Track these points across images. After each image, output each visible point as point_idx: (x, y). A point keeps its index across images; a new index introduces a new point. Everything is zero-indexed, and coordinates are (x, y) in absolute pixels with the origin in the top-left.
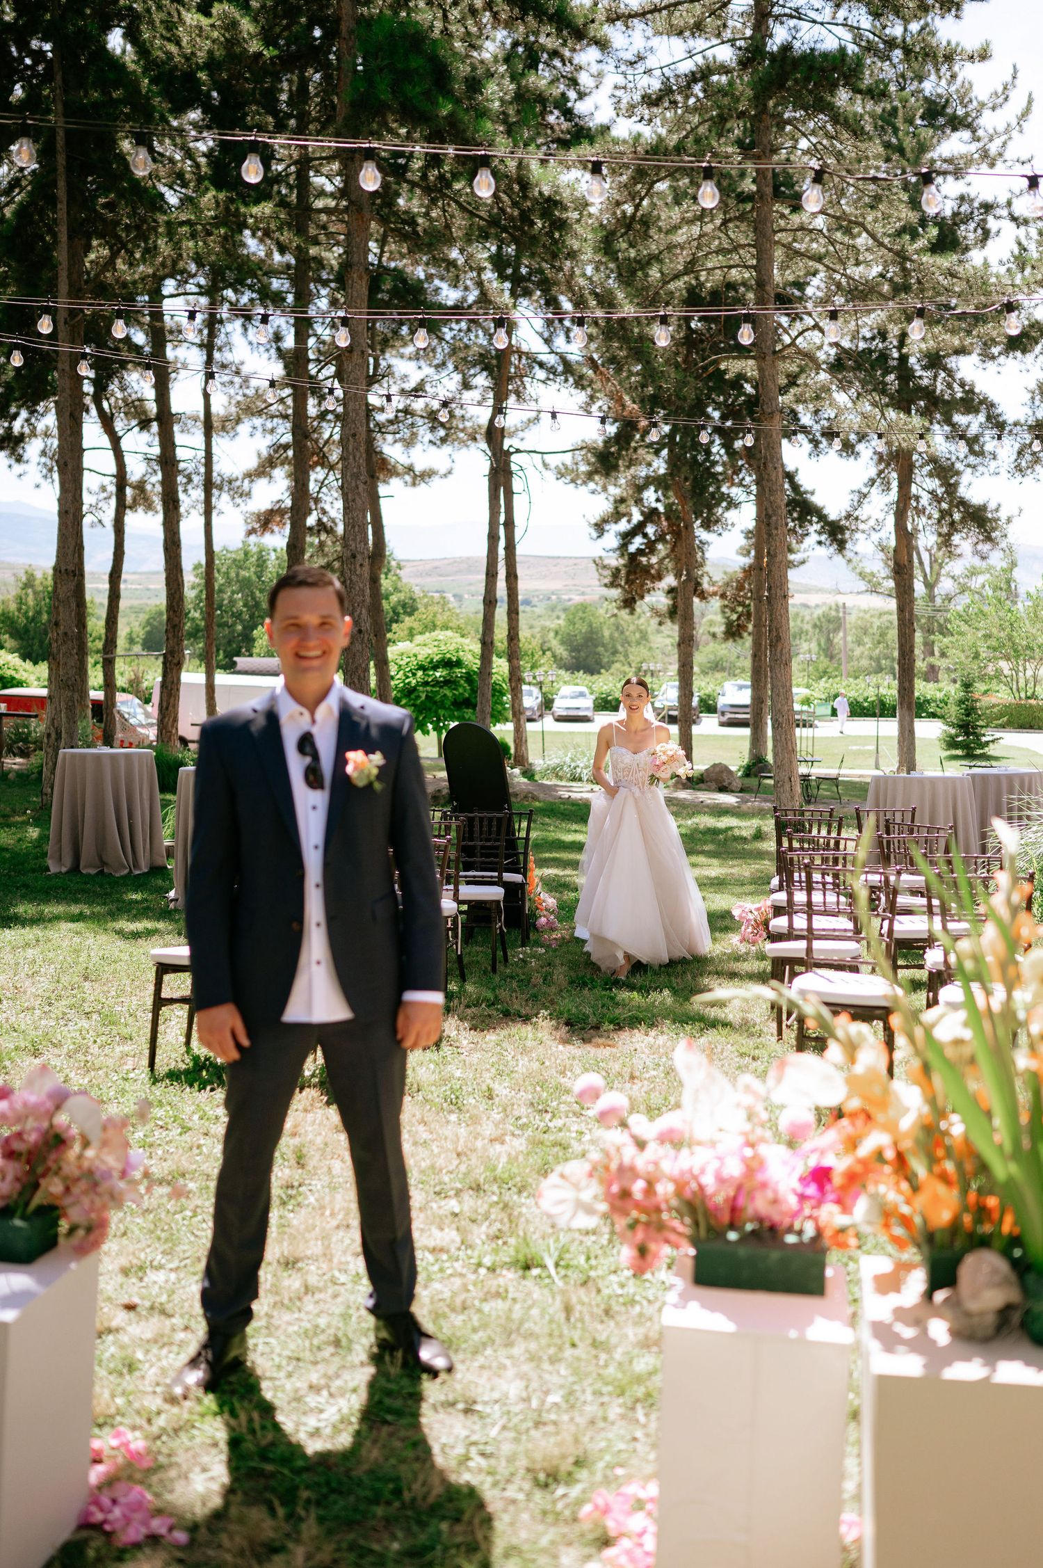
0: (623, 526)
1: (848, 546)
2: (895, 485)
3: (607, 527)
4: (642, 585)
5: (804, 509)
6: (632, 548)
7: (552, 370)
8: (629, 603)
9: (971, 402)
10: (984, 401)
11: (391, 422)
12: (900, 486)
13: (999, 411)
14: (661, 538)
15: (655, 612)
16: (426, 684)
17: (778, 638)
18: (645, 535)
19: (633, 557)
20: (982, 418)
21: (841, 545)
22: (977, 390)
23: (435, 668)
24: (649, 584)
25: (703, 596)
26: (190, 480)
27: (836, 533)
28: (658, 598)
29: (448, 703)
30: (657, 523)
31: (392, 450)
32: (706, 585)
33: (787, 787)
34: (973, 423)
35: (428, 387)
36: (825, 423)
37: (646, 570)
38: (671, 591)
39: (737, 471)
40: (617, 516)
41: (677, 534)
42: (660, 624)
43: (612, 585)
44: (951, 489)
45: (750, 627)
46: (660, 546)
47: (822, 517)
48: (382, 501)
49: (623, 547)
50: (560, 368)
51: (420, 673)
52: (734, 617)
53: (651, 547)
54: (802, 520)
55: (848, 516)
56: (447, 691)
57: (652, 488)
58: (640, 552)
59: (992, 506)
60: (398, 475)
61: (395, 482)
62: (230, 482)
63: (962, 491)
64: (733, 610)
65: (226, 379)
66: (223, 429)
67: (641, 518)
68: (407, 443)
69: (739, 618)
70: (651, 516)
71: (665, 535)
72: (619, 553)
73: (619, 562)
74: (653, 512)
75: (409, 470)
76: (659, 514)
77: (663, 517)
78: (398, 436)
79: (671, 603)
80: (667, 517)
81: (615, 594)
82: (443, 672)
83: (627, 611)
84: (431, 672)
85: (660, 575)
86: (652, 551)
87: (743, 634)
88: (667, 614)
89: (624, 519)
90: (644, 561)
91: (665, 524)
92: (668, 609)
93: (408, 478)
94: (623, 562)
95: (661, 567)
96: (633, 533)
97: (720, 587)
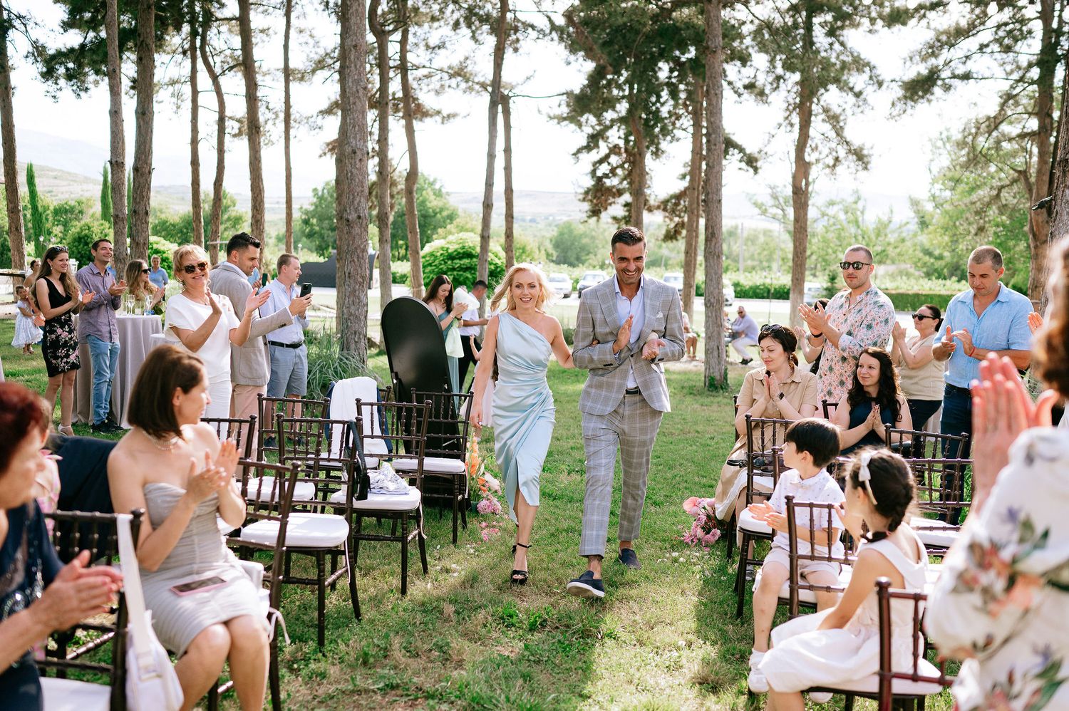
0: (595, 155)
1: (759, 171)
2: (797, 127)
3: (580, 156)
4: (606, 200)
5: (729, 144)
6: (599, 173)
7: (541, 31)
8: (595, 212)
9: (859, 64)
10: (868, 64)
11: (427, 77)
12: (801, 129)
13: (878, 72)
14: (622, 166)
15: (615, 218)
16: (454, 269)
17: (713, 234)
18: (609, 164)
19: (599, 179)
20: (866, 76)
21: (756, 170)
22: (862, 57)
23: (460, 258)
24: (611, 200)
25: (650, 210)
26: (277, 116)
27: (751, 161)
28: (617, 209)
30: (619, 154)
31: (425, 97)
32: (652, 202)
33: (716, 354)
34: (858, 80)
35: (447, 45)
36: (746, 81)
37: (609, 189)
38: (627, 205)
39: (678, 117)
40: (588, 148)
41: (633, 163)
43: (584, 200)
44: (839, 132)
45: (684, 232)
46: (619, 171)
47: (741, 150)
48: (416, 134)
49: (594, 172)
50: (548, 31)
51: (450, 262)
52: (672, 225)
53: (613, 171)
54: (726, 152)
55: (760, 152)
57: (615, 128)
58: (606, 176)
59: (867, 146)
60: (431, 116)
61: (428, 120)
62: (308, 118)
63: (847, 134)
64: (672, 220)
65: (303, 40)
66: (302, 79)
67: (607, 151)
68: (437, 93)
69: (676, 226)
70: (615, 150)
71: (624, 163)
72: (590, 176)
73: (590, 183)
74: (616, 146)
75: (439, 113)
76: (620, 148)
77: (623, 150)
78: (430, 87)
79: (627, 214)
80: (626, 150)
81: (586, 206)
82: (466, 261)
83: (595, 219)
84: (457, 261)
85: (620, 193)
86: (615, 175)
87: (679, 237)
88: (623, 221)
89: (595, 151)
90: (608, 182)
91: (624, 155)
92: (625, 218)
93: (438, 118)
94: (593, 183)
95: (620, 187)
96: (601, 161)
97: (662, 202)
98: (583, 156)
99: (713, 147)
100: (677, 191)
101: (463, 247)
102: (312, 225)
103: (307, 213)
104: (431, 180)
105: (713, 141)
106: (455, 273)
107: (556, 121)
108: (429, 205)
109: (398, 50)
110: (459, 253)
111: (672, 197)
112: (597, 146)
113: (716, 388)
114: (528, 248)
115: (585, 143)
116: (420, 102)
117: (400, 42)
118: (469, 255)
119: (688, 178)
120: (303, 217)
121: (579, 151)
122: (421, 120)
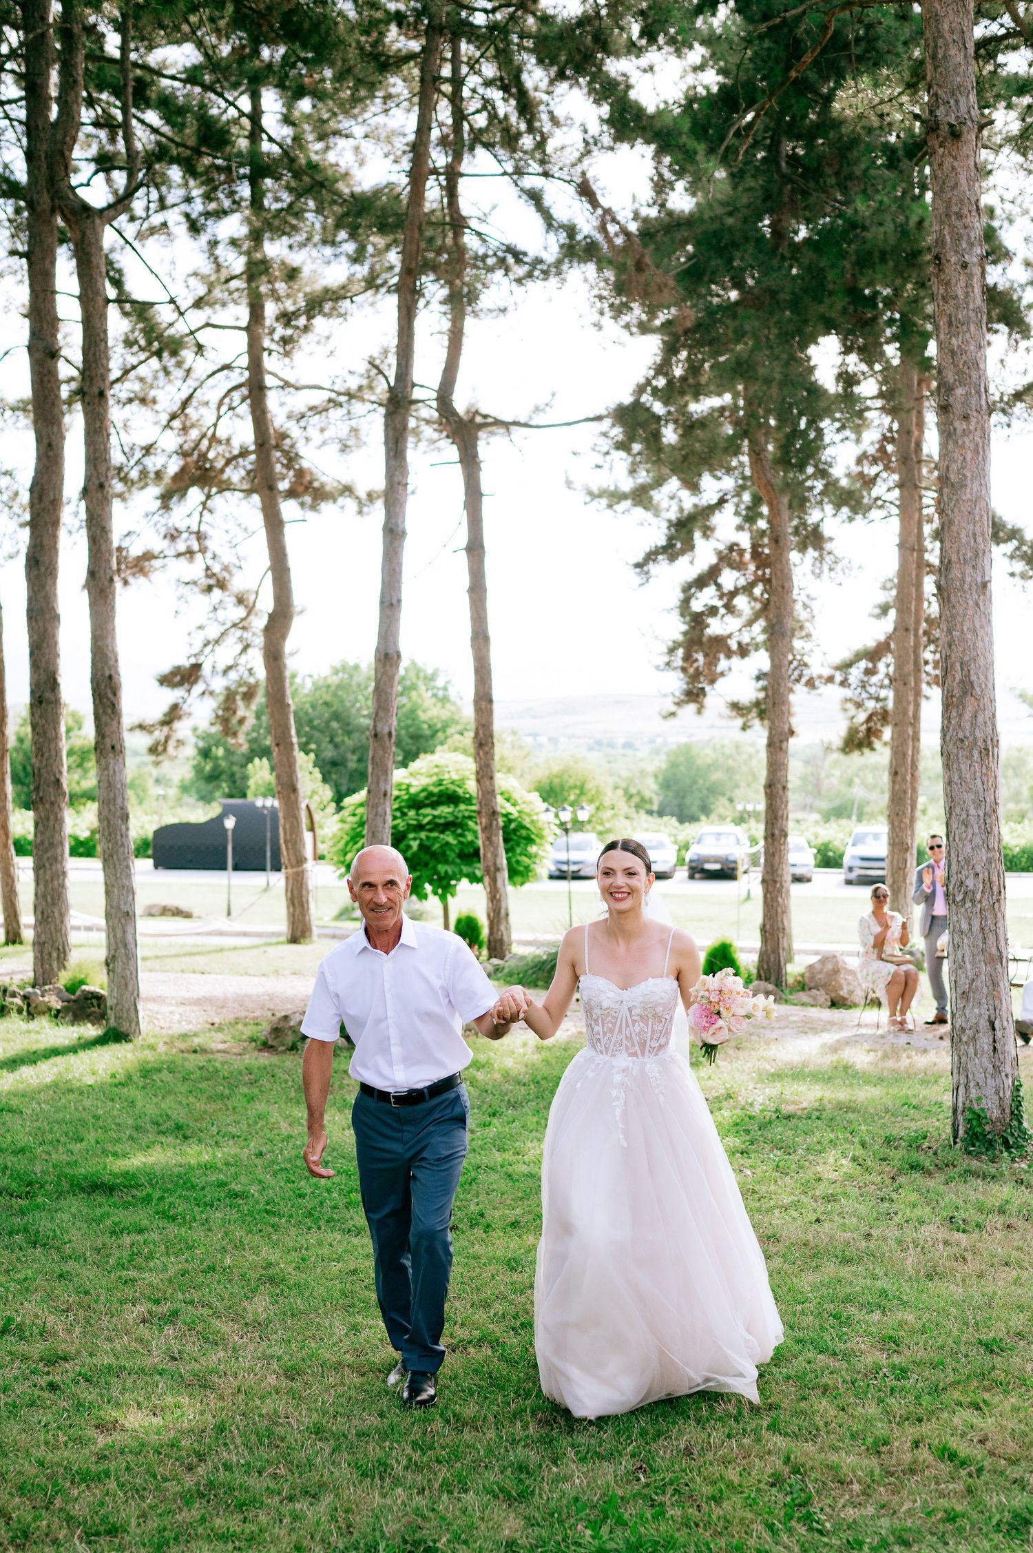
0: (686, 568)
3: (651, 567)
4: (714, 666)
6: (697, 606)
8: (694, 695)
14: (746, 591)
15: (735, 706)
16: (420, 827)
18: (718, 586)
19: (697, 620)
23: (434, 805)
24: (725, 665)
29: (451, 855)
30: (739, 566)
37: (719, 643)
38: (760, 676)
40: (669, 551)
41: (769, 585)
42: (744, 728)
43: (668, 667)
45: (887, 733)
46: (741, 602)
47: (1016, 536)
51: (412, 813)
52: (862, 716)
53: (727, 601)
56: (449, 838)
58: (713, 611)
64: (859, 705)
67: (714, 560)
68: (345, 448)
69: (869, 719)
70: (729, 557)
71: (752, 585)
72: (676, 613)
73: (676, 628)
74: (732, 547)
75: (347, 490)
76: (742, 552)
77: (747, 556)
78: (327, 434)
79: (762, 695)
80: (756, 554)
81: (675, 682)
82: (445, 811)
83: (692, 707)
84: (428, 811)
85: (743, 651)
86: (730, 608)
87: (877, 744)
88: (754, 713)
89: (683, 560)
90: (715, 627)
91: (752, 567)
92: (757, 704)
93: (349, 504)
94: (684, 628)
95: (746, 639)
96: (701, 582)
97: (838, 668)
98: (661, 568)
99: (960, 426)
100: (871, 644)
101: (440, 783)
102: (216, 758)
103: (206, 736)
104: (430, 671)
105: (958, 409)
106: (423, 835)
107: (604, 501)
108: (422, 716)
109: (244, 347)
110: (431, 794)
111: (858, 657)
112: (689, 546)
113: (990, 1144)
114: (590, 785)
115: (662, 542)
116: (305, 464)
117: (247, 329)
118: (452, 798)
119: (892, 613)
120: (201, 744)
121: (651, 556)
122: (313, 508)
